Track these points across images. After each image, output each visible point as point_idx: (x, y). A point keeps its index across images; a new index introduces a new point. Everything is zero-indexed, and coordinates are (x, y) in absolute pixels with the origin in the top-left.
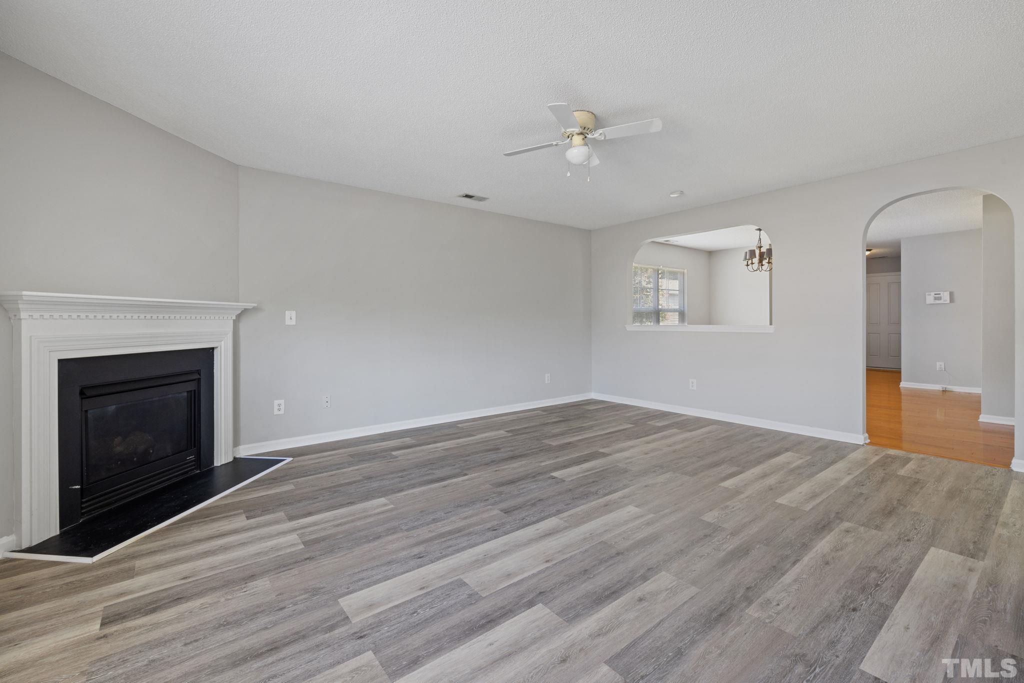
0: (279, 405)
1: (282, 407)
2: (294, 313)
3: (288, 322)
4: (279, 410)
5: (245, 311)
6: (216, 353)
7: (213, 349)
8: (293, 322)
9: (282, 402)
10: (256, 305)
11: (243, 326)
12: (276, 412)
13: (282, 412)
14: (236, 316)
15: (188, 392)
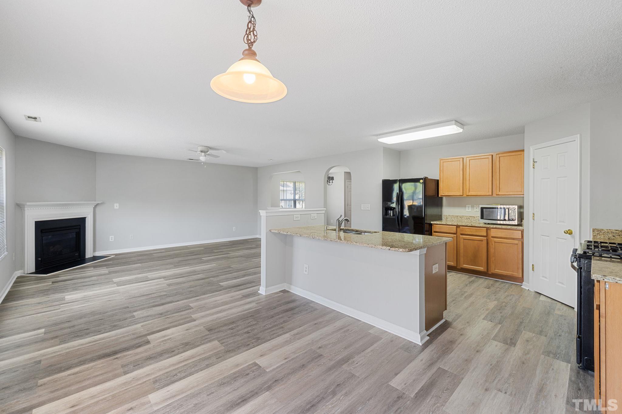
0: (112, 238)
1: (113, 238)
2: (118, 205)
3: (115, 208)
4: (112, 239)
5: (97, 205)
6: (86, 219)
7: (85, 218)
8: (118, 208)
9: (113, 237)
10: (102, 202)
11: (98, 209)
12: (110, 240)
13: (113, 240)
14: (95, 206)
15: (76, 232)
